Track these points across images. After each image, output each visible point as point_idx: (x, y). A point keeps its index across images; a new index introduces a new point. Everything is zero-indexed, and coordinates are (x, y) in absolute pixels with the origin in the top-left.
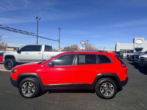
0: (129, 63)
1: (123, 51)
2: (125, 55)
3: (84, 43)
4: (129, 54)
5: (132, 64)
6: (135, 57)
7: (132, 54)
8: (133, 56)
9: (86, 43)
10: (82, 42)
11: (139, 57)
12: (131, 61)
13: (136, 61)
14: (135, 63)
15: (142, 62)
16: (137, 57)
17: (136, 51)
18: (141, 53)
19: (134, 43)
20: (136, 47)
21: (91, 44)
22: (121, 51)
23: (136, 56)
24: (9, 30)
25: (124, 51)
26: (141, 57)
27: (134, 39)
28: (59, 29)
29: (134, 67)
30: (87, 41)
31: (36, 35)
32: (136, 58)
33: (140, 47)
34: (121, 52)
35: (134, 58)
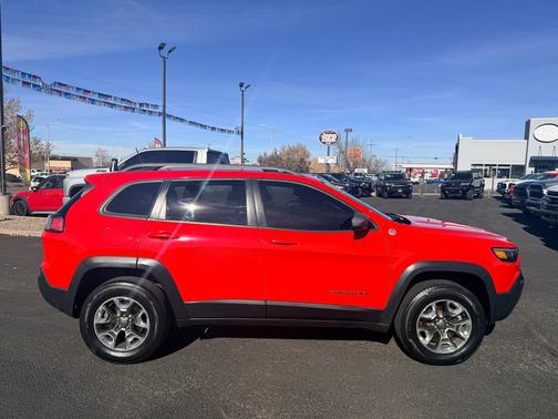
0: (504, 214)
1: (484, 168)
2: (490, 185)
3: (334, 140)
4: (507, 181)
5: (516, 218)
6: (528, 191)
7: (518, 182)
8: (520, 190)
9: (343, 140)
10: (325, 137)
11: (545, 192)
12: (513, 207)
13: (533, 205)
14: (527, 213)
15: (554, 209)
16: (537, 190)
17: (533, 169)
18: (554, 176)
19: (527, 137)
20: (534, 152)
21: (360, 143)
22: (477, 169)
23: (533, 187)
24: (66, 94)
25: (486, 170)
26: (549, 193)
27: (528, 123)
28: (241, 85)
29: (525, 229)
30: (347, 131)
31: (160, 110)
32: (533, 194)
33: (550, 155)
34: (474, 175)
35: (525, 194)
